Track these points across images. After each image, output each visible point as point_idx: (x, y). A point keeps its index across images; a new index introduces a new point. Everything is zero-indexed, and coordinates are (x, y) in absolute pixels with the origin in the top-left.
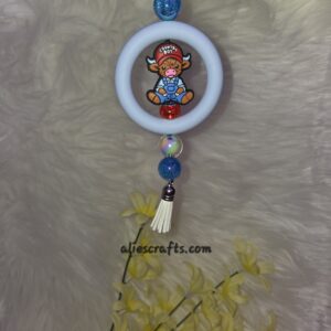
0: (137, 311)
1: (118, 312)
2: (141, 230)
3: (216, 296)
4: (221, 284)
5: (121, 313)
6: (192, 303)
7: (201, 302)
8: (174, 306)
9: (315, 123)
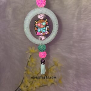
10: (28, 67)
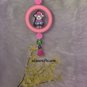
0: (31, 71)
1: (26, 71)
2: (32, 53)
3: (48, 68)
4: (50, 65)
5: (27, 71)
6: (43, 70)
7: (45, 70)
8: (39, 70)
9: (73, 29)
10: (28, 64)
